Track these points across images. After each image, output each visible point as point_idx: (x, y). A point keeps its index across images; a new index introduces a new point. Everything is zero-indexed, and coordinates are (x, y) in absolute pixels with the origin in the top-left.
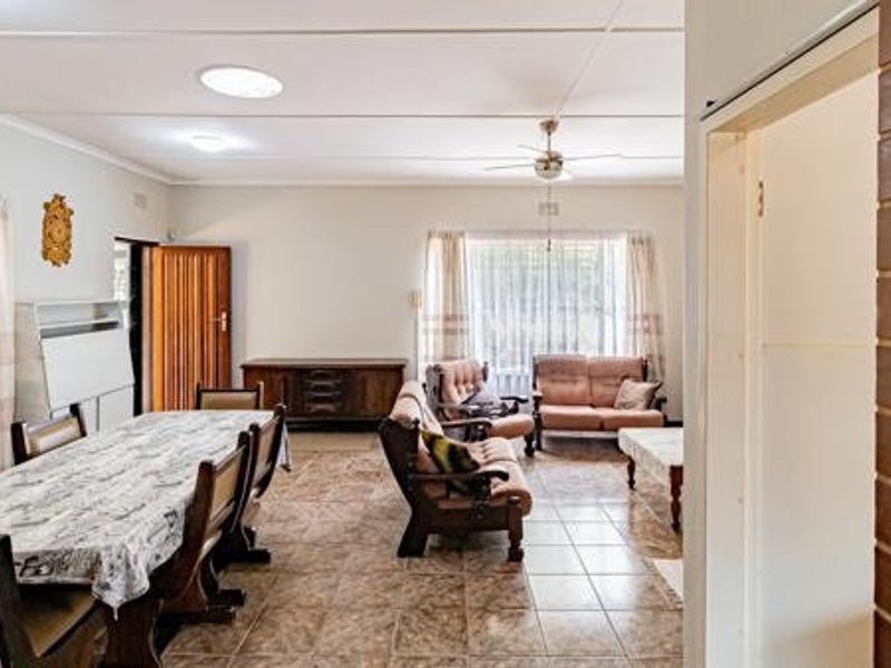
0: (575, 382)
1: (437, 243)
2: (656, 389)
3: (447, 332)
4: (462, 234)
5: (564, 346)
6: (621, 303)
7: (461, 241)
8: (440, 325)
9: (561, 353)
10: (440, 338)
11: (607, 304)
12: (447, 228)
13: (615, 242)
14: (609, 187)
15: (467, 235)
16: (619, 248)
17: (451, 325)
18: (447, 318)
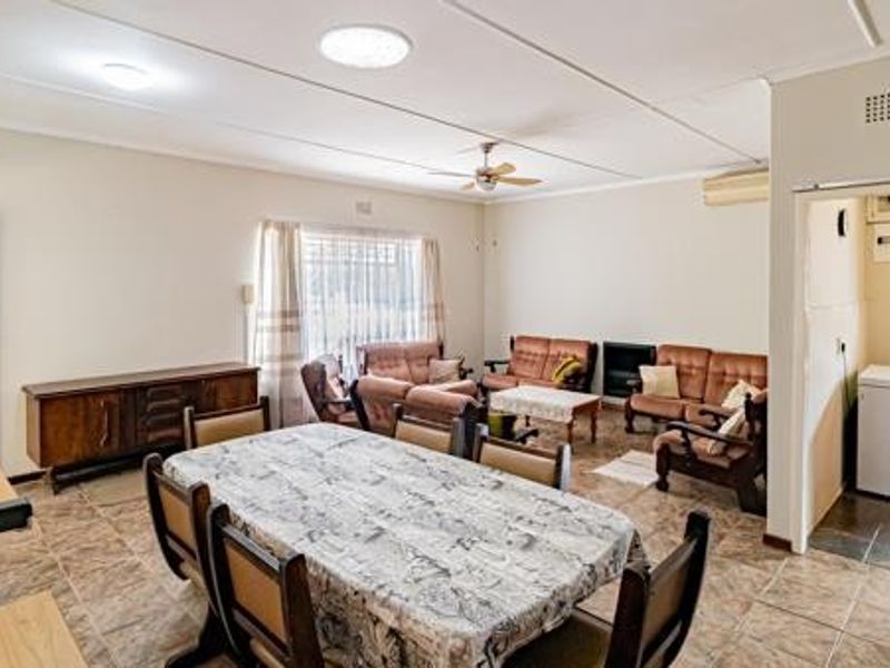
0: (397, 365)
1: (272, 235)
2: (461, 363)
3: (285, 328)
4: (298, 226)
5: (379, 336)
6: (417, 295)
7: (296, 231)
8: (278, 322)
9: (378, 341)
10: (278, 335)
11: (408, 295)
12: (282, 218)
13: (412, 242)
14: (408, 194)
15: (302, 226)
16: (416, 247)
17: (289, 322)
18: (284, 314)
